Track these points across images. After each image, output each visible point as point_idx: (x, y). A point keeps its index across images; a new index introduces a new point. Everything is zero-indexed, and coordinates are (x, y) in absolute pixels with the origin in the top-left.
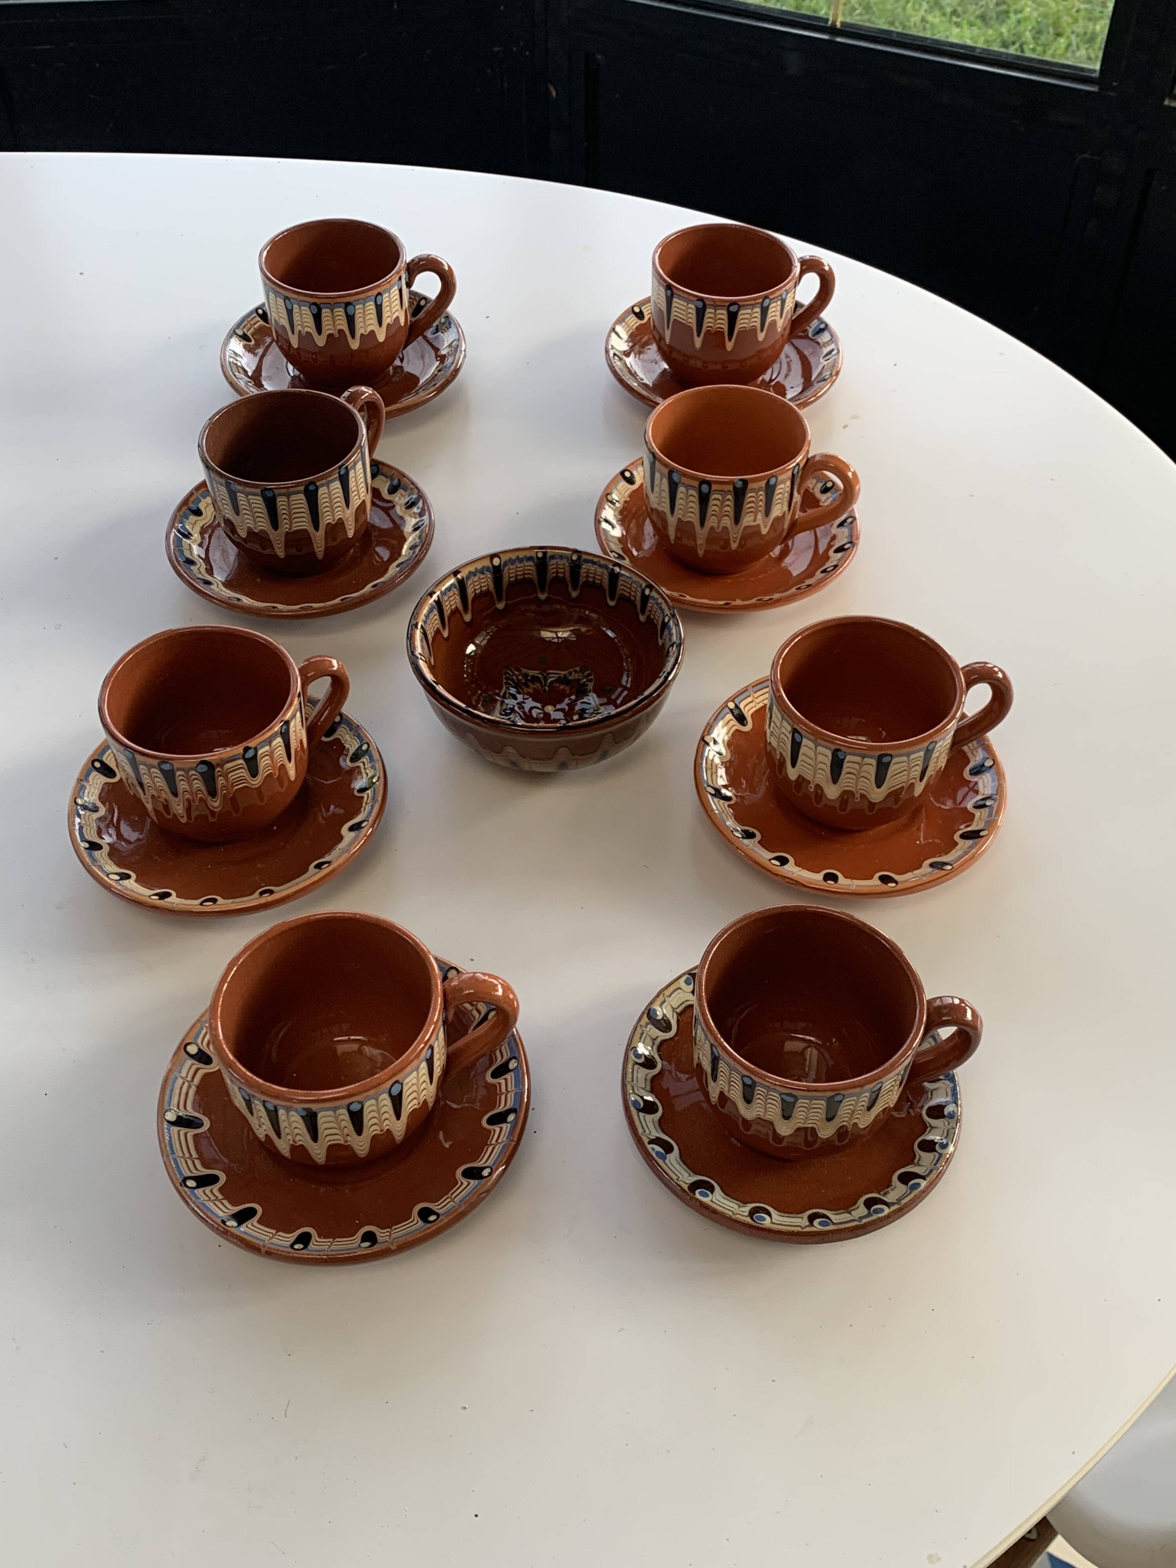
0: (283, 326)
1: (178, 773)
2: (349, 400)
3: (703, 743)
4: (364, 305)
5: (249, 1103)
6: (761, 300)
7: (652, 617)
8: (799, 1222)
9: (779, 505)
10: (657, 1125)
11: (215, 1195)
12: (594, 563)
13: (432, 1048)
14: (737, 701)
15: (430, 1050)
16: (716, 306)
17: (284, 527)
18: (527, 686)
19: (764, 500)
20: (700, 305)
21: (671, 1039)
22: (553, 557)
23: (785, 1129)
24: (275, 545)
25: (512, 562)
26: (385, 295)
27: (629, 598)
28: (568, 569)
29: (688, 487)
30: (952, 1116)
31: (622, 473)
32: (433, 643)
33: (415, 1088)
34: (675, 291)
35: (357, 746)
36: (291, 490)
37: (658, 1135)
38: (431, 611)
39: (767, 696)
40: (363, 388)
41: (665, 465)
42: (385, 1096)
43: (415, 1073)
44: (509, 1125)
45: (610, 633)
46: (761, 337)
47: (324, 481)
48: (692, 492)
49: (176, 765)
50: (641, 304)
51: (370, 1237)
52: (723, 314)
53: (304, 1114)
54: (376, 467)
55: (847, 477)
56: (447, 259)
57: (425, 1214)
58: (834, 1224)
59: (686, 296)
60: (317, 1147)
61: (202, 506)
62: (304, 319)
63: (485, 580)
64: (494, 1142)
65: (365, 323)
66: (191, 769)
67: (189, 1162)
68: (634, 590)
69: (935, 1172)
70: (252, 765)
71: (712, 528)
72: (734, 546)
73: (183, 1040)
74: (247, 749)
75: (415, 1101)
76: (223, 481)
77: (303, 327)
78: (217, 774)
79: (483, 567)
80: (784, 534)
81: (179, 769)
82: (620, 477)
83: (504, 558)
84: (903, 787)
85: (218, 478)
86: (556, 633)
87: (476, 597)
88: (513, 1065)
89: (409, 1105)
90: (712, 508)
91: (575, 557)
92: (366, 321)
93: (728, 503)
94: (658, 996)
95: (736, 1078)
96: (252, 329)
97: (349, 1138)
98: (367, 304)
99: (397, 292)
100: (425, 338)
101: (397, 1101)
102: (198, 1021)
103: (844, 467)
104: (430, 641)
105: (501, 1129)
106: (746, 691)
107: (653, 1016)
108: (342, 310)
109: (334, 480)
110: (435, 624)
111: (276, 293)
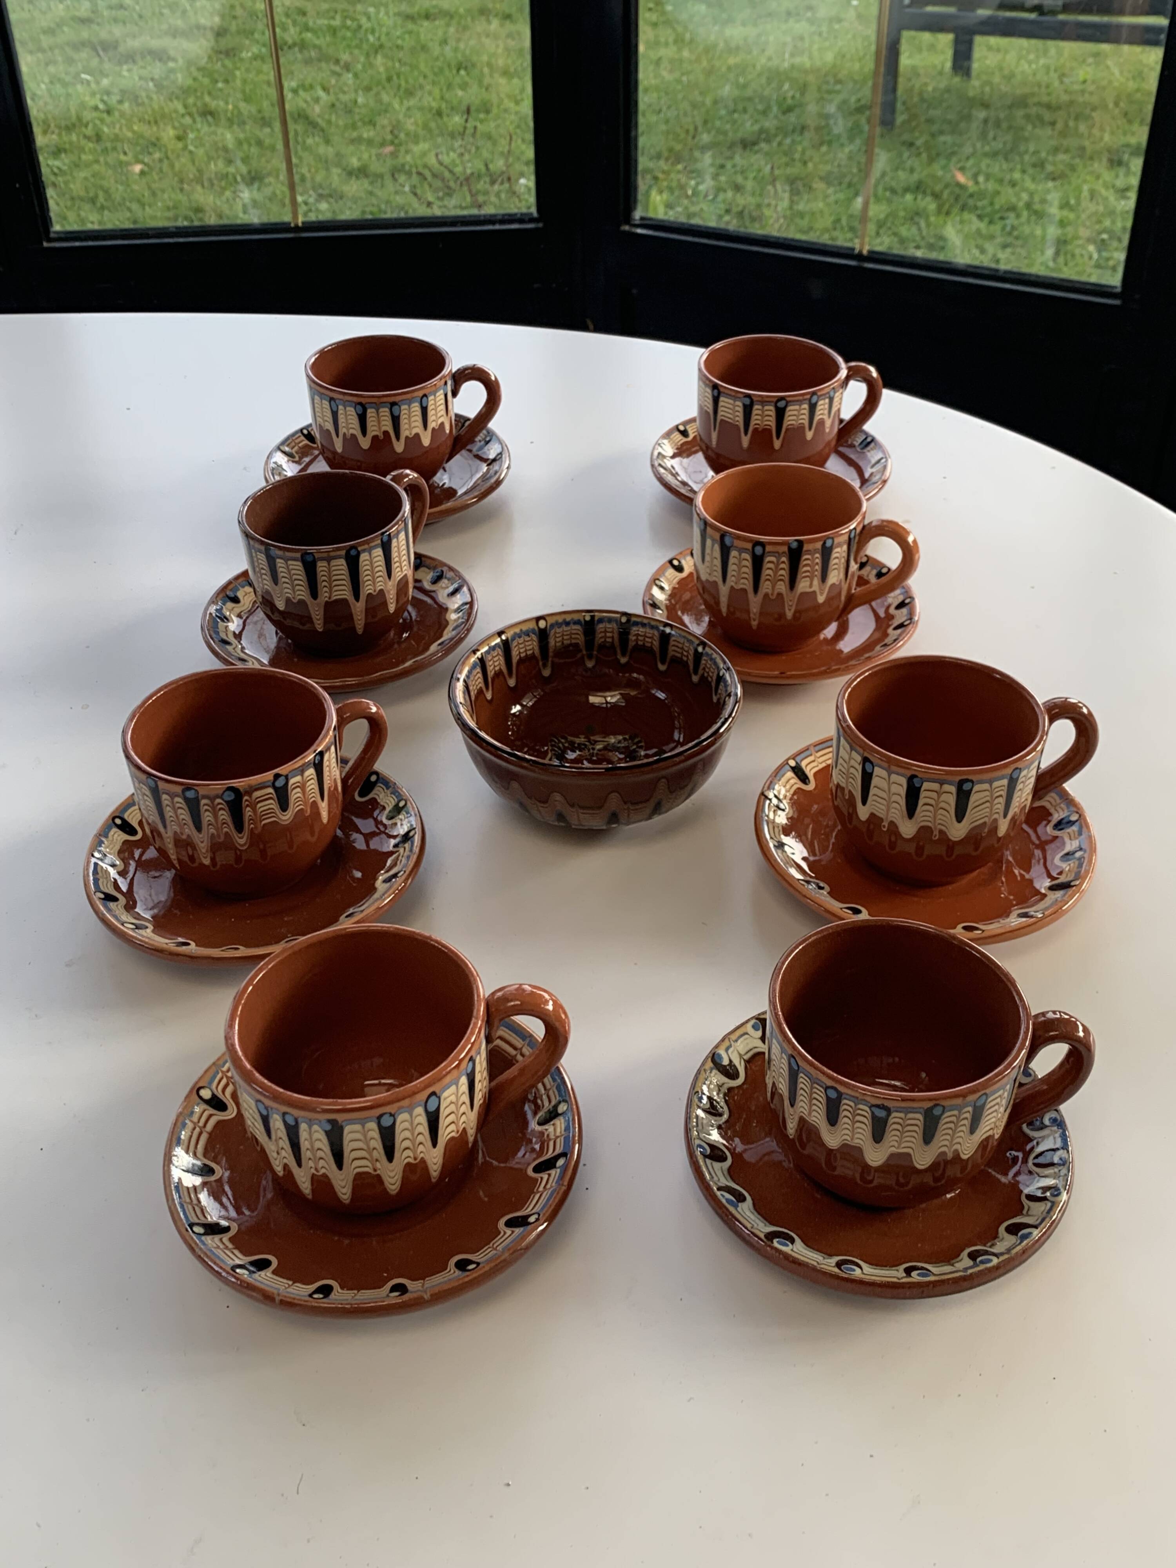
0: (328, 430)
1: (203, 802)
2: (393, 480)
3: (763, 797)
4: (409, 406)
5: (266, 1120)
6: (808, 397)
7: (706, 675)
8: (896, 1274)
9: (836, 571)
10: (726, 1173)
11: (224, 1244)
12: (643, 625)
13: (472, 1059)
14: (798, 759)
15: (471, 1064)
16: (764, 402)
17: (324, 595)
19: (820, 565)
20: (748, 403)
21: (739, 1087)
22: (601, 620)
23: (875, 1156)
24: (315, 621)
25: (558, 624)
26: (431, 398)
27: (682, 659)
28: (616, 636)
29: (741, 550)
30: (1063, 1162)
31: (671, 562)
32: (476, 702)
33: (453, 1108)
34: (722, 390)
35: (393, 803)
36: (332, 554)
37: (728, 1184)
38: (474, 667)
39: (830, 755)
40: (408, 471)
41: (717, 530)
42: (420, 1110)
43: (453, 1088)
44: (558, 1170)
45: (661, 695)
46: (809, 435)
47: (366, 546)
48: (745, 555)
49: (202, 791)
50: (685, 423)
51: (401, 1289)
52: (770, 410)
53: (328, 1127)
54: (418, 561)
55: (907, 542)
56: (494, 371)
57: (462, 1265)
58: (934, 1275)
59: (732, 395)
60: (342, 1177)
61: (240, 594)
62: (349, 420)
63: (530, 643)
64: (541, 1189)
65: (410, 425)
66: (217, 797)
67: (197, 1206)
68: (686, 649)
69: (1047, 1219)
70: (282, 797)
71: (766, 595)
72: (789, 614)
73: (197, 1083)
74: (277, 776)
75: (453, 1127)
76: (263, 548)
77: (348, 429)
78: (244, 804)
79: (529, 630)
80: (841, 606)
81: (204, 797)
82: (669, 565)
83: (551, 621)
84: (985, 823)
85: (257, 546)
86: (605, 697)
87: (521, 661)
88: (562, 1108)
89: (447, 1131)
90: (767, 572)
91: (624, 619)
93: (783, 566)
94: (723, 1040)
95: (820, 1095)
96: (296, 448)
97: (378, 1165)
98: (413, 405)
99: (443, 397)
101: (433, 1120)
102: (214, 1064)
103: (904, 532)
104: (473, 698)
105: (549, 1175)
106: (808, 749)
107: (718, 1061)
108: (387, 410)
109: (375, 547)
110: (477, 682)
111: (321, 396)
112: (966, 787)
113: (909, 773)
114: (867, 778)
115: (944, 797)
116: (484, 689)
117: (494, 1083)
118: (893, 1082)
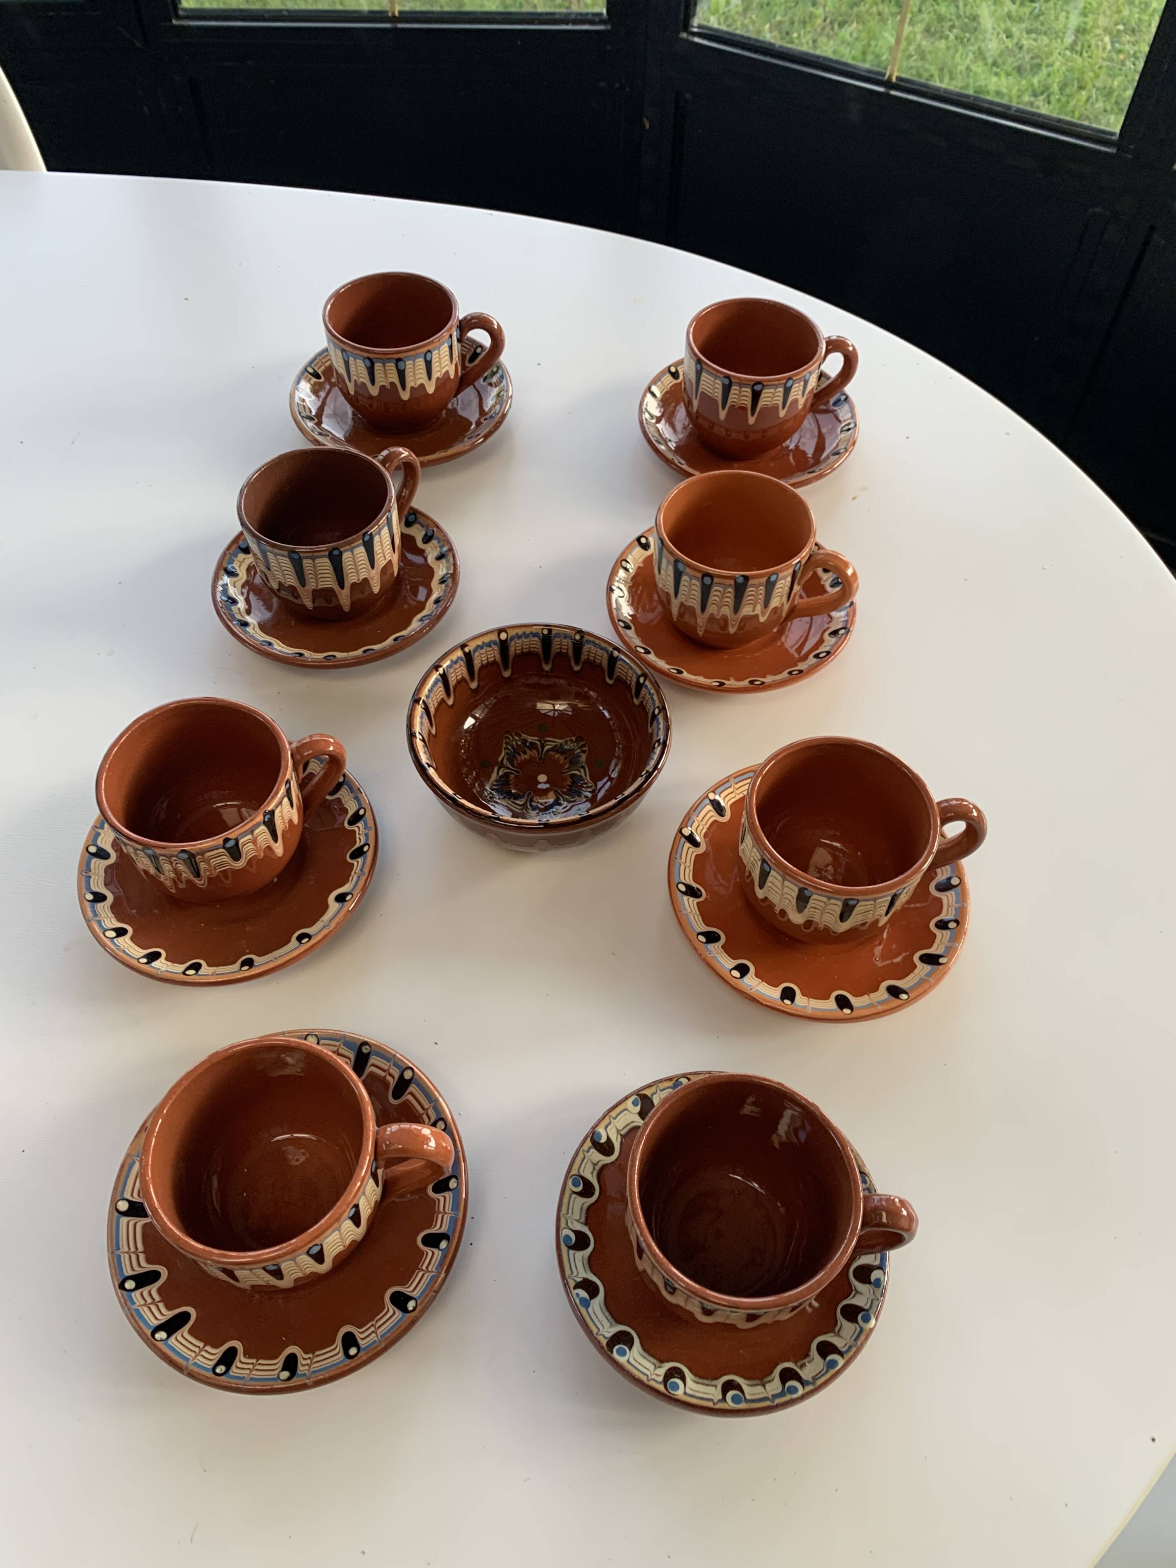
0: (342, 374)
1: (162, 857)
2: (383, 462)
3: (680, 834)
4: (414, 362)
6: (784, 381)
7: (644, 704)
8: (714, 1394)
9: (779, 597)
10: (586, 1262)
11: (151, 1298)
12: (595, 644)
13: (356, 1204)
14: (717, 792)
15: (354, 1207)
16: (741, 384)
17: (311, 585)
18: (525, 753)
19: (764, 595)
20: (727, 382)
21: (612, 1163)
22: (557, 634)
24: (304, 599)
25: (519, 637)
26: (435, 353)
27: (626, 681)
28: (571, 649)
29: (692, 576)
30: (878, 1283)
31: (638, 540)
32: (436, 714)
33: (338, 1239)
34: (704, 366)
35: (355, 809)
36: (317, 554)
37: (586, 1276)
38: (435, 685)
39: (746, 787)
40: (401, 449)
41: (671, 553)
43: (337, 1231)
44: (441, 1252)
45: (606, 714)
46: (782, 413)
47: (348, 547)
48: (694, 581)
49: (158, 852)
50: (676, 366)
51: (291, 1363)
52: (747, 392)
54: (414, 517)
56: (498, 318)
57: (348, 1342)
58: (747, 1401)
59: (714, 372)
60: (241, 1284)
62: (359, 370)
63: (491, 652)
64: (424, 1269)
65: (415, 377)
66: (173, 855)
67: (134, 1257)
68: (630, 675)
69: (853, 1349)
70: (235, 852)
71: (712, 614)
72: (733, 629)
74: (226, 840)
75: (341, 1246)
77: (359, 377)
78: (196, 861)
79: (491, 642)
80: (782, 619)
81: (163, 854)
82: (636, 543)
83: (512, 633)
84: (867, 922)
86: (553, 705)
87: (483, 667)
88: (453, 1184)
89: (334, 1251)
90: (714, 597)
91: (578, 637)
92: (416, 375)
93: (729, 595)
94: (604, 1117)
97: (270, 1282)
98: (417, 360)
99: (447, 349)
100: (475, 387)
101: (318, 1256)
104: (433, 715)
105: (433, 1254)
106: (728, 781)
107: (596, 1139)
108: (393, 364)
109: (357, 545)
110: (438, 696)
111: (334, 344)
112: (851, 903)
113: (800, 885)
115: (831, 906)
116: (446, 698)
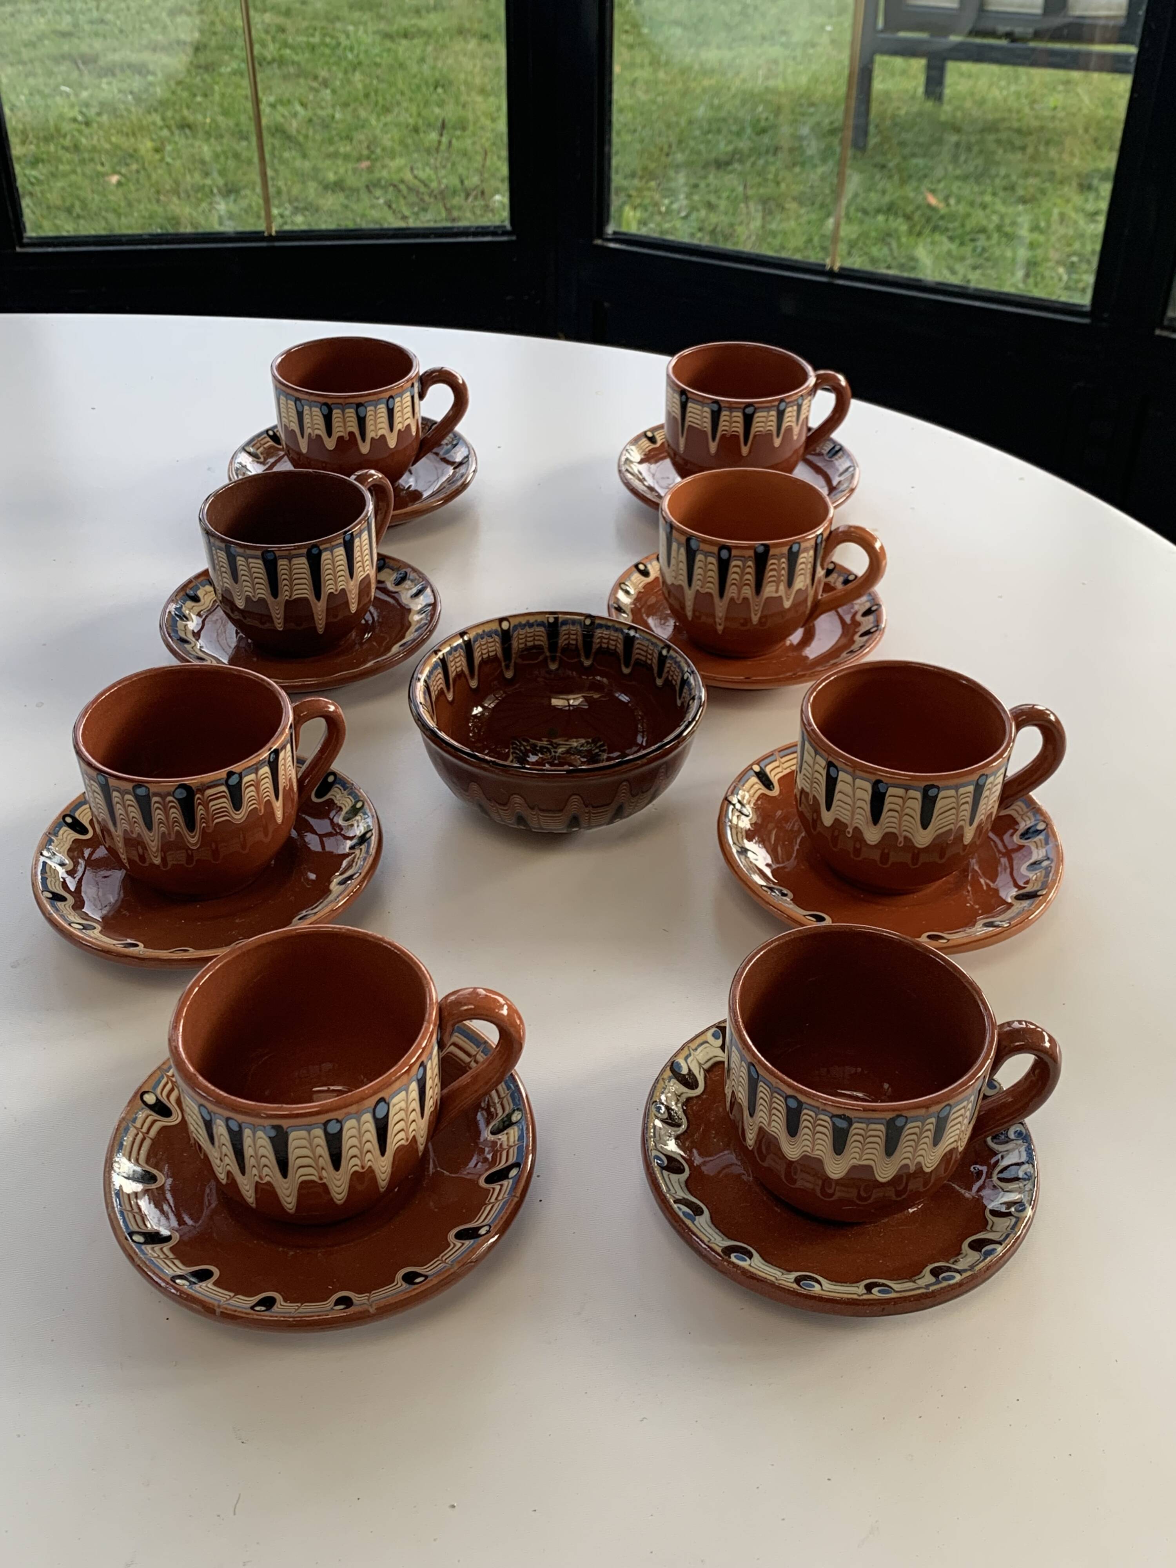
0: (293, 431)
1: (155, 799)
2: (357, 479)
3: (726, 802)
4: (375, 409)
5: (209, 1125)
6: (776, 403)
7: (670, 678)
8: (856, 1291)
9: (802, 577)
10: (683, 1185)
11: (164, 1254)
12: (608, 627)
13: (423, 1065)
14: (762, 764)
15: (421, 1069)
16: (731, 408)
17: (285, 594)
19: (786, 569)
20: (716, 409)
21: (697, 1097)
22: (565, 622)
23: (836, 1168)
24: (275, 620)
25: (521, 626)
26: (398, 399)
27: (646, 662)
28: (580, 639)
29: (707, 554)
30: (1028, 1177)
31: (636, 566)
32: (437, 703)
33: (402, 1115)
34: (689, 395)
35: (351, 804)
36: (293, 553)
37: (686, 1197)
38: (434, 668)
39: (794, 761)
40: (373, 472)
42: (368, 1117)
43: (404, 1093)
44: (511, 1181)
45: (624, 698)
46: (777, 442)
47: (327, 545)
48: (711, 559)
49: (153, 789)
50: (653, 430)
51: (346, 1302)
52: (738, 416)
53: (273, 1133)
54: (382, 562)
55: (874, 548)
56: (461, 375)
57: (409, 1278)
58: (896, 1292)
59: (701, 400)
60: (286, 1186)
61: (200, 593)
62: (314, 420)
63: (492, 644)
64: (493, 1200)
65: (376, 427)
66: (169, 794)
67: (139, 1218)
68: (651, 652)
69: (1012, 1235)
70: (236, 795)
71: (732, 599)
72: (755, 619)
73: (141, 1087)
74: (230, 774)
75: (402, 1135)
76: (223, 545)
77: (314, 430)
78: (196, 802)
79: (492, 631)
80: (808, 612)
81: (156, 794)
82: (634, 569)
83: (514, 622)
84: (951, 830)
85: (218, 543)
87: (483, 662)
88: (516, 1117)
89: (396, 1139)
90: (733, 576)
92: (377, 425)
93: (749, 570)
94: (682, 1048)
95: (780, 1104)
96: (261, 449)
97: (324, 1173)
98: (379, 407)
99: (409, 399)
101: (382, 1128)
102: (159, 1068)
103: (871, 538)
104: (434, 699)
105: (502, 1186)
106: (772, 755)
107: (677, 1070)
108: (352, 410)
109: (338, 546)
110: (438, 682)
111: (287, 396)
112: (932, 792)
113: (874, 778)
114: (831, 783)
115: (910, 803)
116: (445, 690)
117: (445, 1091)
118: (855, 1093)
